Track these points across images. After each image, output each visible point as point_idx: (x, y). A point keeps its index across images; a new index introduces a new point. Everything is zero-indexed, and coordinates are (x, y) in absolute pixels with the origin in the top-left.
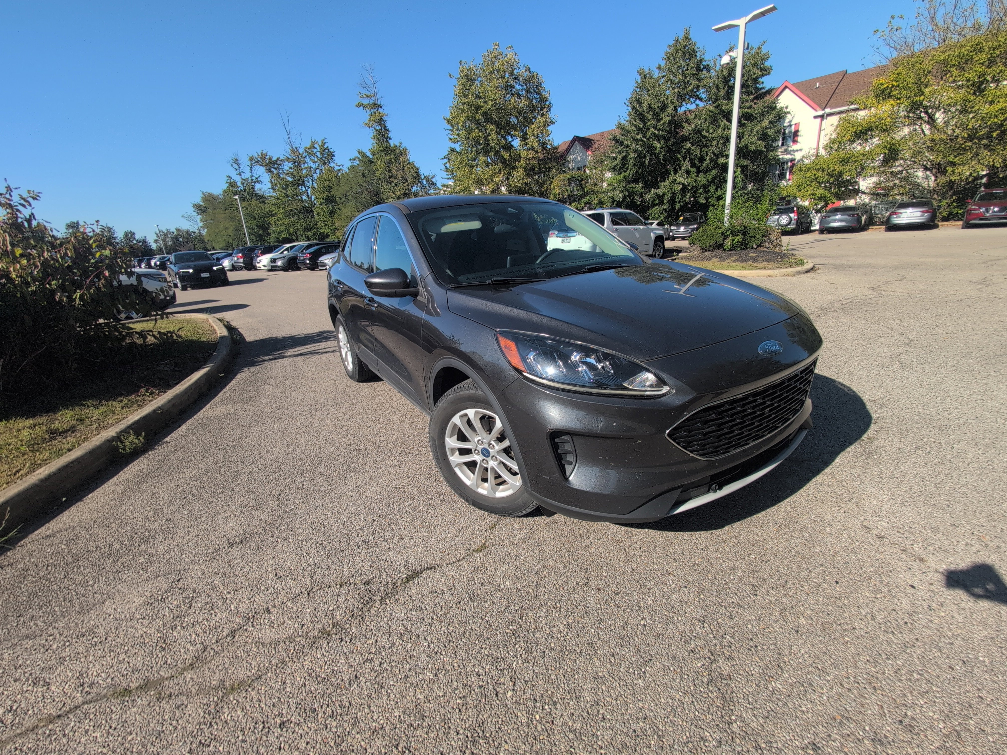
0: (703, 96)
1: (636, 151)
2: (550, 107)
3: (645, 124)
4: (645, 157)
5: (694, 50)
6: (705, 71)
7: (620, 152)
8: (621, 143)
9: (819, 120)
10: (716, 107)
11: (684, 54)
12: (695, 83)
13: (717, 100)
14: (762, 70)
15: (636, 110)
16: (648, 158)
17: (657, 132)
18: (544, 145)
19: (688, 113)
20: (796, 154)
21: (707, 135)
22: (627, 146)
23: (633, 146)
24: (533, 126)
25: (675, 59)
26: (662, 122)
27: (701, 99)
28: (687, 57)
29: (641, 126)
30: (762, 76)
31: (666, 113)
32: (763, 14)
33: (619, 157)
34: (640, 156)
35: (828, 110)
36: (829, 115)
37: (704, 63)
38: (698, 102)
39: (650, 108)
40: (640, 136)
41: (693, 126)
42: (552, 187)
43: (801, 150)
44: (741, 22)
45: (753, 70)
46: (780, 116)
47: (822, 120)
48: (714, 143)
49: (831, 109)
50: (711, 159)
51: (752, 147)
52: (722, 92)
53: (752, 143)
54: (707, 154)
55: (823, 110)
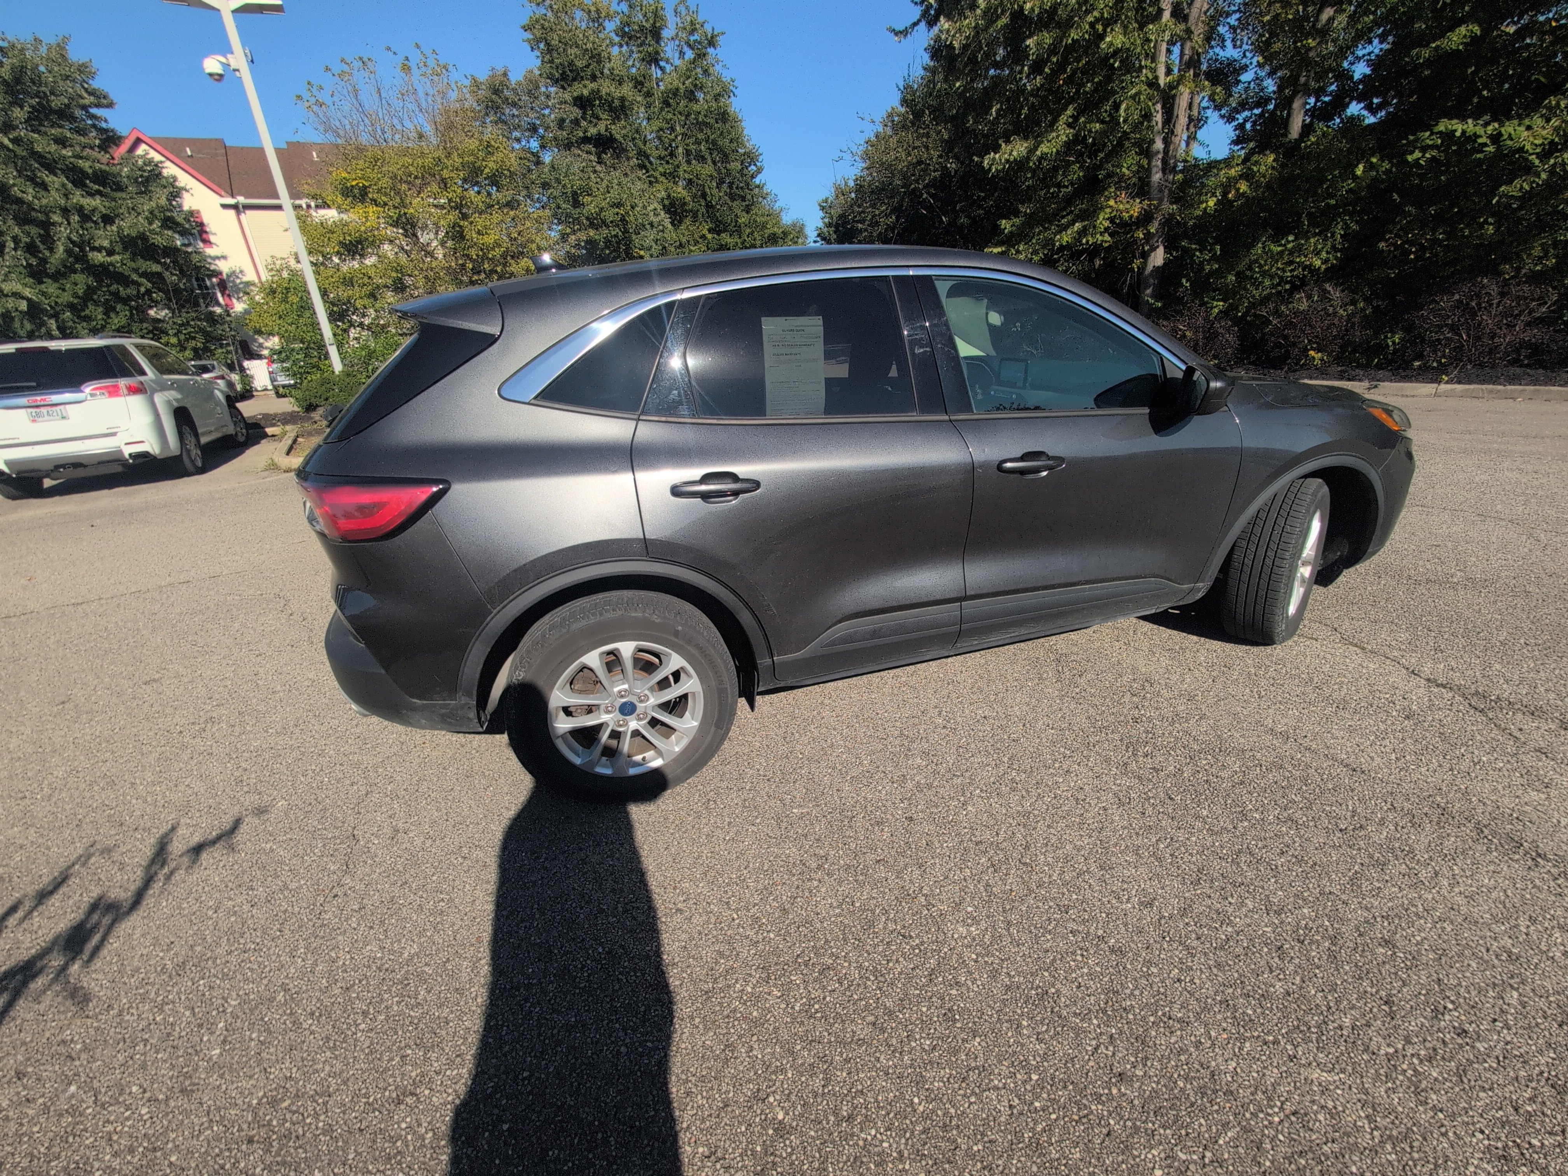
9: (232, 213)
10: (16, 141)
14: (89, 93)
20: (217, 262)
21: (27, 198)
30: (98, 106)
35: (241, 199)
36: (248, 207)
43: (224, 257)
44: (224, 6)
45: (69, 88)
46: (176, 193)
47: (238, 213)
48: (56, 218)
49: (246, 198)
50: (68, 252)
51: (158, 240)
52: (19, 114)
53: (152, 231)
54: (49, 240)
55: (233, 196)
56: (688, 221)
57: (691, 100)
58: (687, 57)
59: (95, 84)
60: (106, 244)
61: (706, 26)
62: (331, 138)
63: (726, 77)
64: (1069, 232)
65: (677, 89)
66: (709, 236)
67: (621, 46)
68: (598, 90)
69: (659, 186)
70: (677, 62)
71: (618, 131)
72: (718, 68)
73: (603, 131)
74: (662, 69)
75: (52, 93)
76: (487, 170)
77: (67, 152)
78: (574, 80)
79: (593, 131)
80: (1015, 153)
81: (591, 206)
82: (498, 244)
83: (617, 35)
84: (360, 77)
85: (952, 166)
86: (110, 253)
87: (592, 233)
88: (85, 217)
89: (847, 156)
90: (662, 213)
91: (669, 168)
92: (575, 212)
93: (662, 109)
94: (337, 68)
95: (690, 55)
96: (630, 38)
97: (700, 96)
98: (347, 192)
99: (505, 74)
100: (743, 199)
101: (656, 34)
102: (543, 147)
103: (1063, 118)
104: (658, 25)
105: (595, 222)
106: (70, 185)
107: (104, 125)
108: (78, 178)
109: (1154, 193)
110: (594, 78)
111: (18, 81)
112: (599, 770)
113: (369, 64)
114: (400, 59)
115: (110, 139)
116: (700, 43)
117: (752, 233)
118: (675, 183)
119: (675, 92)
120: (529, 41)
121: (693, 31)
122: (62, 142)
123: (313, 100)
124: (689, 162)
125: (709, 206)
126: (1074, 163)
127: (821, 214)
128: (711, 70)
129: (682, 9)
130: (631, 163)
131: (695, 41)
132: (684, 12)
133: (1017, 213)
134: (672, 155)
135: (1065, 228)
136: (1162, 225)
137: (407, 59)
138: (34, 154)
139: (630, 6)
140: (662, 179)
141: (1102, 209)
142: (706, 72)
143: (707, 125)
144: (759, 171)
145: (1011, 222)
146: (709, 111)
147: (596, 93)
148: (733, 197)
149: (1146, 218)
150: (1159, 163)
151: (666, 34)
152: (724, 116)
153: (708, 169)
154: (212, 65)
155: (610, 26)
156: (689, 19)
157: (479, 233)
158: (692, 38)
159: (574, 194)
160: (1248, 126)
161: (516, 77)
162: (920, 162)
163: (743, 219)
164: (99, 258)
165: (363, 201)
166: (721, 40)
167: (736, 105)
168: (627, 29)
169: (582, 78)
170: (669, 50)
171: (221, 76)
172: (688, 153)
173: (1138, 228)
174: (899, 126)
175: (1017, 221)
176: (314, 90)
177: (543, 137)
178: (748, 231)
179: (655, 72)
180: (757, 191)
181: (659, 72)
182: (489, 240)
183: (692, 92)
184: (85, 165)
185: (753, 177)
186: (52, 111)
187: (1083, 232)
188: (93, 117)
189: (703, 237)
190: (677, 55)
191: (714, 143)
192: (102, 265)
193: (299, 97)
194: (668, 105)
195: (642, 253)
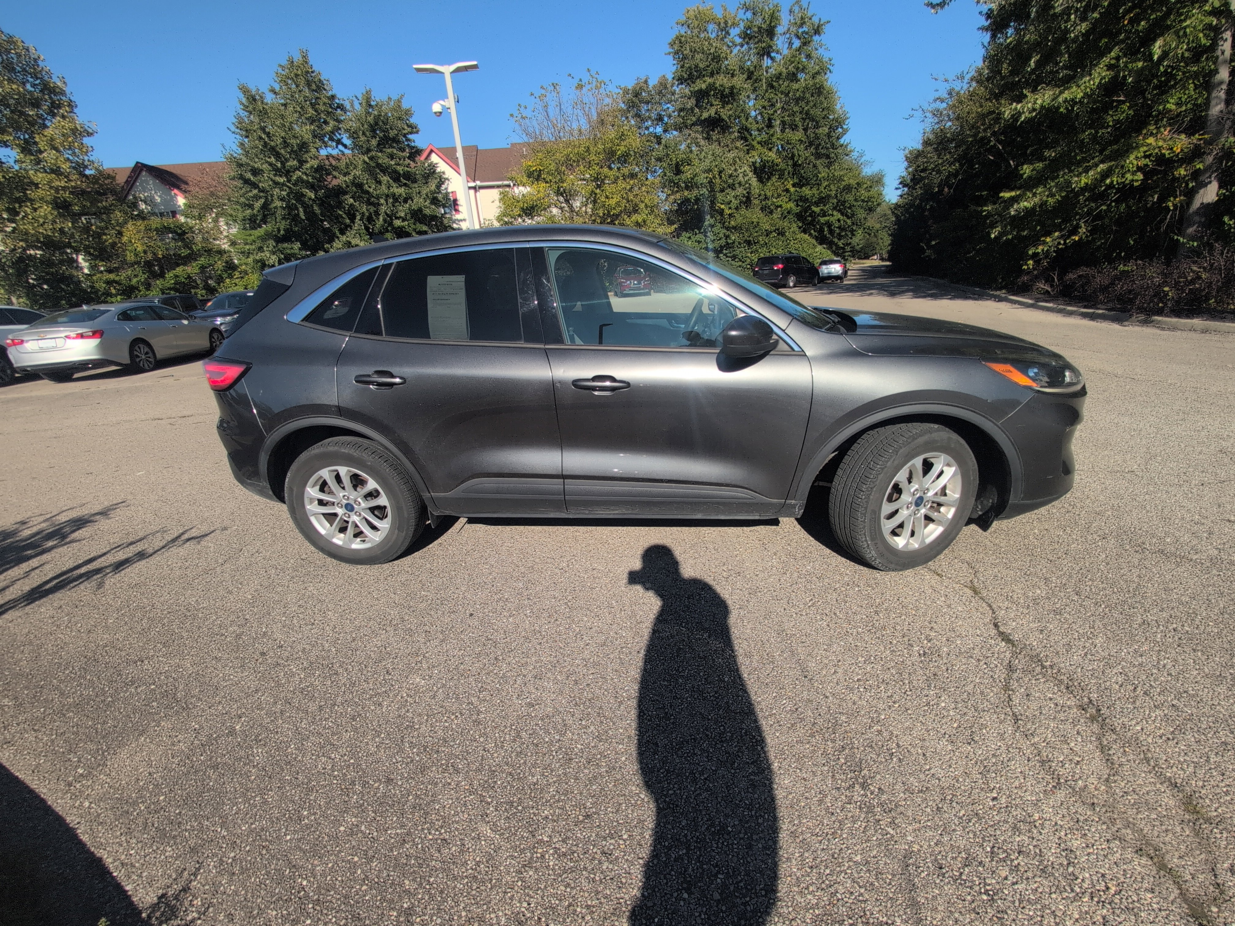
0: (347, 141)
1: (282, 199)
2: (71, 105)
3: (282, 163)
4: (297, 209)
5: (320, 81)
6: (339, 111)
7: (256, 198)
8: (254, 185)
9: (472, 192)
10: (371, 158)
11: (309, 84)
12: (332, 123)
13: (369, 150)
14: (408, 126)
15: (265, 143)
16: (301, 210)
17: (305, 177)
18: (80, 168)
19: (331, 159)
20: (461, 223)
21: (371, 190)
22: (262, 191)
23: (276, 191)
24: (49, 132)
25: (297, 86)
26: (308, 165)
27: (345, 146)
28: (314, 87)
29: (279, 165)
30: (411, 133)
31: (310, 154)
32: (466, 68)
33: (258, 205)
34: (290, 208)
35: (478, 183)
36: (482, 188)
37: (337, 101)
38: (340, 147)
39: (285, 144)
40: (282, 180)
41: (351, 178)
42: (125, 239)
43: (464, 220)
44: (447, 70)
45: (399, 124)
46: (441, 181)
47: (476, 192)
48: (382, 201)
49: (481, 181)
50: (385, 220)
51: (427, 212)
52: (374, 142)
53: (425, 207)
54: (377, 214)
55: (474, 181)
56: (774, 179)
57: (792, 81)
58: (794, 47)
59: (412, 121)
60: (403, 215)
61: (813, 19)
62: (526, 139)
63: (826, 57)
64: (1091, 173)
65: (780, 74)
66: (792, 190)
67: (742, 46)
68: (714, 83)
69: (754, 153)
70: (786, 51)
71: (725, 113)
72: (821, 51)
73: (713, 114)
74: (773, 59)
75: (391, 129)
76: (619, 152)
77: (393, 163)
78: (698, 77)
79: (705, 115)
80: (1039, 102)
81: (688, 173)
82: (618, 204)
83: (740, 37)
84: (551, 98)
86: (404, 220)
87: (686, 193)
88: (396, 199)
89: (919, 114)
90: (752, 174)
91: (765, 137)
92: (676, 179)
93: (767, 91)
94: (538, 92)
95: (797, 43)
96: (750, 39)
97: (801, 76)
98: (530, 175)
99: (646, 82)
100: (828, 157)
101: (771, 32)
102: (665, 131)
103: (1106, 60)
104: (773, 24)
105: (690, 185)
106: (391, 181)
107: (413, 144)
108: (396, 177)
109: (1212, 126)
110: (712, 75)
111: (376, 124)
112: (335, 541)
113: (558, 87)
114: (576, 82)
115: (415, 153)
116: (807, 33)
118: (770, 150)
119: (779, 76)
120: (669, 54)
121: (802, 25)
122: (392, 157)
123: (520, 116)
124: (783, 131)
125: (795, 165)
126: (1123, 102)
128: (813, 55)
129: (796, 9)
130: (733, 137)
131: (804, 32)
132: (796, 11)
133: (1041, 159)
134: (770, 126)
135: (1086, 171)
136: (1219, 160)
137: (581, 80)
138: (379, 165)
139: (754, 14)
140: (758, 147)
141: (1137, 147)
142: (809, 56)
143: (803, 99)
144: (845, 131)
145: (1031, 167)
146: (807, 88)
147: (711, 87)
148: (818, 156)
149: (1196, 153)
150: (1222, 95)
151: (780, 30)
152: (819, 90)
153: (799, 134)
154: (436, 107)
155: (735, 32)
156: (800, 15)
157: (607, 197)
158: (801, 30)
159: (677, 165)
161: (653, 82)
162: (990, 112)
163: (824, 174)
164: (398, 223)
165: (537, 180)
166: (826, 29)
167: (831, 80)
168: (749, 32)
169: (704, 76)
170: (780, 43)
171: (441, 113)
172: (783, 123)
173: (1181, 166)
175: (1040, 165)
176: (522, 109)
177: (666, 124)
178: (826, 183)
179: (767, 62)
180: (840, 151)
181: (770, 61)
182: (613, 202)
183: (794, 75)
184: (400, 169)
185: (838, 138)
186: (390, 139)
187: (1106, 174)
188: (408, 140)
189: (787, 191)
190: (786, 45)
191: (807, 113)
192: (399, 227)
193: (512, 115)
194: (772, 87)
195: (723, 206)
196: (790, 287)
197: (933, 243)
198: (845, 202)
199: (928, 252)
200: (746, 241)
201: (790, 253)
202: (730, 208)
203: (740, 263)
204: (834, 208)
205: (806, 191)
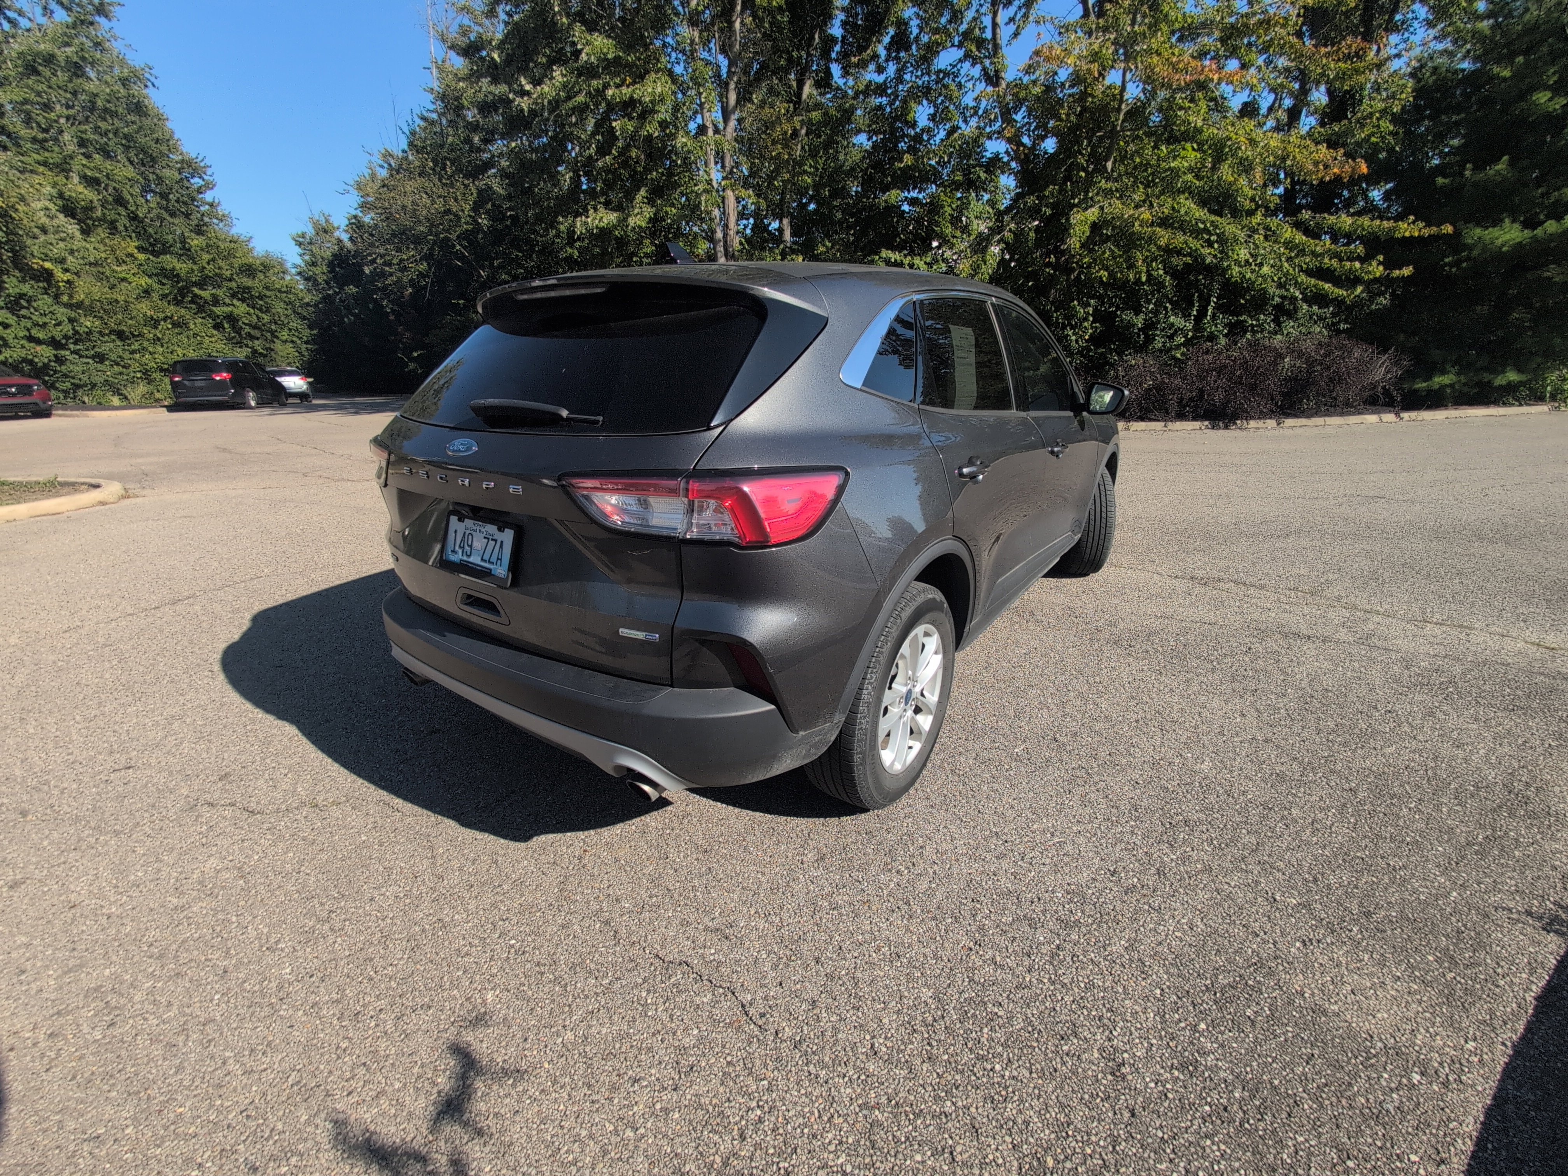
56: (102, 232)
57: (77, 75)
58: (58, 18)
63: (136, 60)
66: (141, 257)
69: (40, 179)
70: (43, 20)
72: (118, 45)
74: (13, 23)
80: (603, 221)
85: (484, 221)
90: (61, 216)
91: (54, 157)
97: (93, 73)
100: (187, 216)
103: (640, 197)
117: (213, 260)
118: (68, 179)
119: (46, 58)
124: (87, 155)
127: (299, 250)
128: (106, 45)
140: (41, 169)
142: (97, 45)
143: (114, 114)
144: (209, 186)
146: (113, 96)
148: (171, 211)
152: (139, 108)
153: (123, 169)
160: (748, 231)
162: (448, 212)
163: (196, 242)
166: (116, 10)
172: (82, 143)
174: (400, 168)
178: (206, 257)
180: (208, 209)
181: (7, 24)
183: (78, 65)
185: (199, 191)
189: (132, 256)
190: (39, 10)
191: (129, 138)
195: (48, 265)
196: (251, 408)
197: (415, 354)
198: (248, 288)
199: (412, 366)
200: (112, 332)
201: (210, 355)
202: (67, 270)
203: (117, 369)
204: (233, 296)
205: (169, 261)
